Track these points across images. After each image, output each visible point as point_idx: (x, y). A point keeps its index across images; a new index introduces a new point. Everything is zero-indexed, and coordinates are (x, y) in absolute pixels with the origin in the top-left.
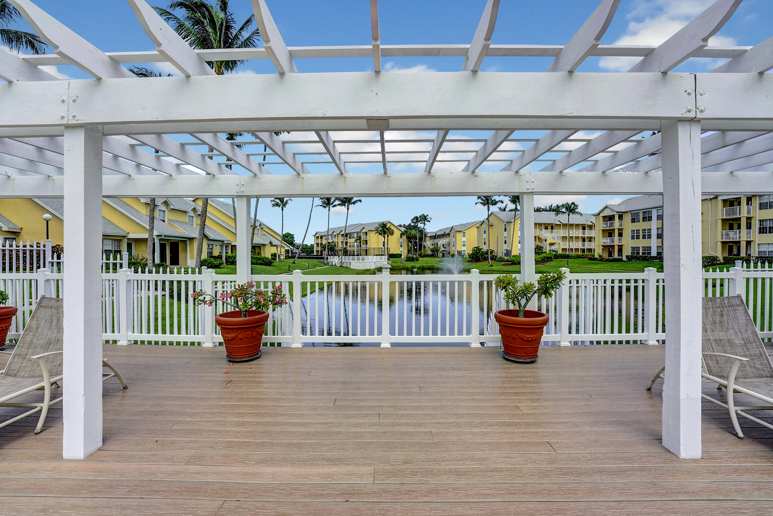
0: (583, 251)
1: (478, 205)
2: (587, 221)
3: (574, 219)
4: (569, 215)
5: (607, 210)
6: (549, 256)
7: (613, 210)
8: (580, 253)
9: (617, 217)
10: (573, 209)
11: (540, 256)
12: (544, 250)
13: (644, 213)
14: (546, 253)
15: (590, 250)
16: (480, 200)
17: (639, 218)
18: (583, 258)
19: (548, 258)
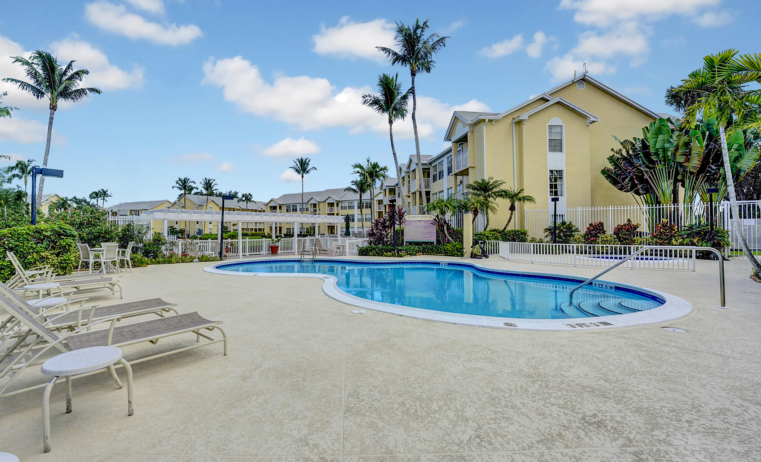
0: (256, 230)
1: (175, 189)
2: (258, 207)
3: (251, 206)
4: (247, 203)
5: (272, 202)
6: (234, 234)
7: (276, 203)
8: (254, 232)
9: (278, 208)
10: (250, 199)
11: (227, 234)
12: (229, 230)
13: (293, 206)
14: (230, 232)
15: (260, 230)
16: (178, 185)
17: (290, 209)
18: (256, 235)
19: (233, 236)
